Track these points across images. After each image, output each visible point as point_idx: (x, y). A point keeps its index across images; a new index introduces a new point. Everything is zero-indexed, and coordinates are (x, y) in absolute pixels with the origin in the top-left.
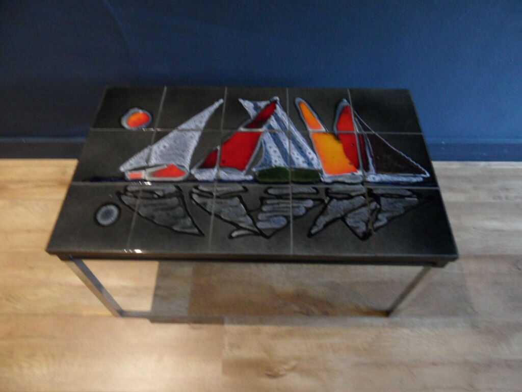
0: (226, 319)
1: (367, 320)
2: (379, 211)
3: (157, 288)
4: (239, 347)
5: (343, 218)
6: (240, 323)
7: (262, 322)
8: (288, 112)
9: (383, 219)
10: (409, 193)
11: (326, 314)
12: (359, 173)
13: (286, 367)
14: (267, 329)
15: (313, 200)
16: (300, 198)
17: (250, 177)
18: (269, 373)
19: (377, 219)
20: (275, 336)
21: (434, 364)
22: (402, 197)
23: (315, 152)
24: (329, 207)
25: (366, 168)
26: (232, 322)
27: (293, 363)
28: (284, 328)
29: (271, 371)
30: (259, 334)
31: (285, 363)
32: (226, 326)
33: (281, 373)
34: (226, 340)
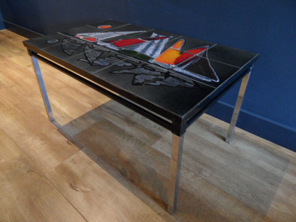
0: (84, 149)
2: (161, 80)
4: (75, 163)
5: (136, 75)
6: (88, 154)
8: (170, 41)
9: (158, 83)
10: (192, 82)
11: (132, 182)
12: (174, 66)
13: (83, 188)
14: (96, 166)
15: (132, 64)
16: (127, 61)
17: (118, 50)
18: (73, 184)
19: (155, 82)
20: (95, 171)
22: (185, 81)
23: (161, 53)
24: (136, 69)
25: (180, 66)
26: (84, 152)
27: (88, 189)
28: (104, 171)
29: (75, 184)
30: (90, 165)
31: (85, 186)
32: (81, 151)
33: (77, 189)
34: (73, 157)
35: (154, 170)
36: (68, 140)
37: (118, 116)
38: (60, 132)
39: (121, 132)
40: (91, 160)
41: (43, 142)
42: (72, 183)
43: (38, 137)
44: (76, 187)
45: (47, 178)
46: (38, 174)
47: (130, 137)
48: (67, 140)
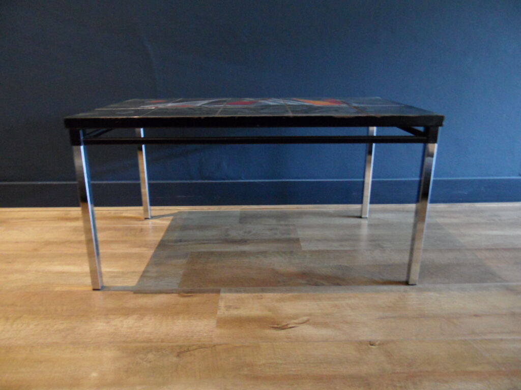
0: (222, 289)
1: (385, 288)
3: (144, 272)
4: (236, 308)
6: (237, 292)
7: (263, 291)
11: (338, 284)
13: (295, 321)
14: (271, 295)
18: (276, 326)
20: (280, 300)
21: (476, 316)
26: (230, 291)
27: (305, 318)
28: (290, 294)
29: (278, 325)
30: (262, 299)
31: (295, 319)
32: (222, 295)
33: (291, 326)
34: (222, 304)
35: (340, 266)
36: (178, 293)
37: (209, 243)
38: (146, 293)
39: (243, 254)
40: (257, 294)
41: (135, 316)
42: (272, 326)
43: (111, 317)
44: (287, 325)
45: (226, 344)
46: (200, 348)
47: (264, 253)
48: (177, 295)
